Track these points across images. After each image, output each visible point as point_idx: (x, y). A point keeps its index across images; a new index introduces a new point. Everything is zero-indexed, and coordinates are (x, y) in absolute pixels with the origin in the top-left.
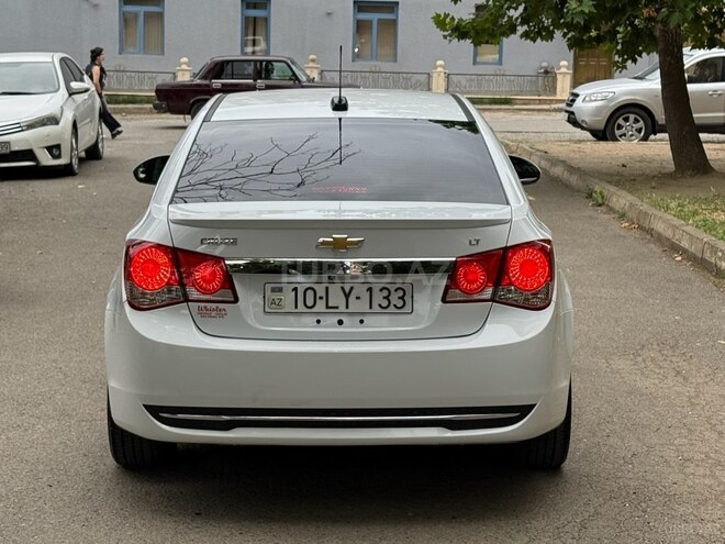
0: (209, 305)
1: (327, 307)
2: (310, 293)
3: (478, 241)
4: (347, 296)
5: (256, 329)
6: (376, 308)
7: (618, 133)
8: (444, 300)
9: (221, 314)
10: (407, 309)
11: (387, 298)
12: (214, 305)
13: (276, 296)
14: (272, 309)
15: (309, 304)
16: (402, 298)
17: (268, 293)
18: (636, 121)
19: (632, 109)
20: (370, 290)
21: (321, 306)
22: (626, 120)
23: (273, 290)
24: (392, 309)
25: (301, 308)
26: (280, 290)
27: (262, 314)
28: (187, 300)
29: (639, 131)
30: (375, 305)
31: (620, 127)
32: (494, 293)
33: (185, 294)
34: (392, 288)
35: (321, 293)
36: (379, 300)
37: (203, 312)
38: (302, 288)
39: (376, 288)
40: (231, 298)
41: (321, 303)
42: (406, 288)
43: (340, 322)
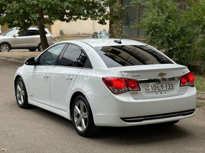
0: (134, 92)
1: (159, 90)
2: (155, 87)
3: (184, 72)
4: (162, 87)
5: (144, 96)
6: (168, 89)
7: (1, 50)
8: (180, 86)
9: (137, 93)
10: (173, 89)
11: (169, 86)
14: (147, 91)
15: (155, 89)
16: (172, 86)
17: (146, 88)
18: (6, 46)
19: (5, 43)
20: (166, 85)
21: (157, 90)
22: (3, 46)
23: (147, 87)
24: (171, 89)
25: (153, 91)
27: (145, 93)
28: (129, 91)
29: (7, 49)
30: (167, 89)
31: (2, 48)
32: (188, 84)
33: (128, 89)
34: (170, 84)
35: (157, 87)
36: (168, 87)
37: (133, 94)
38: (153, 86)
39: (167, 84)
40: (139, 89)
41: (157, 89)
42: (173, 84)
43: (161, 93)
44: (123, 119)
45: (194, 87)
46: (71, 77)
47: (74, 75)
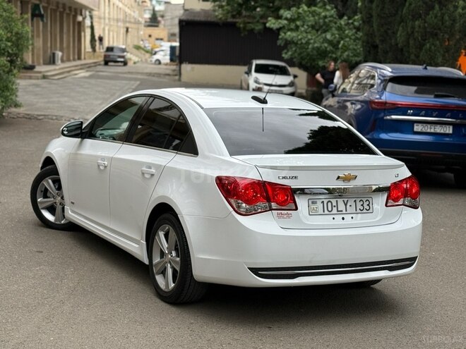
0: (283, 212)
1: (338, 211)
2: (329, 204)
3: (398, 175)
4: (346, 205)
5: (306, 224)
8: (386, 206)
9: (289, 216)
10: (371, 211)
11: (362, 205)
12: (286, 212)
13: (314, 206)
14: (313, 212)
15: (330, 210)
16: (368, 205)
17: (310, 204)
21: (335, 211)
23: (313, 203)
24: (365, 211)
25: (326, 212)
26: (316, 203)
27: (308, 216)
28: (271, 209)
30: (358, 209)
32: (404, 201)
33: (270, 206)
34: (364, 200)
35: (334, 204)
36: (359, 207)
37: (280, 216)
38: (326, 201)
39: (358, 200)
40: (294, 208)
41: (335, 209)
42: (370, 200)
43: (343, 219)
44: (256, 271)
45: (418, 208)
46: (153, 171)
47: (157, 167)
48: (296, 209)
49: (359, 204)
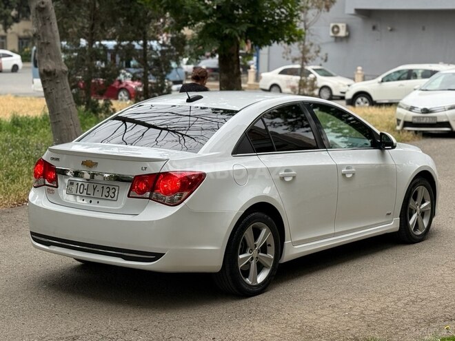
0: (50, 188)
1: (87, 194)
2: (82, 186)
3: (146, 168)
4: (94, 189)
6: (104, 197)
8: (129, 196)
9: (53, 192)
10: (115, 199)
11: (108, 192)
13: (71, 187)
14: (69, 192)
15: (81, 192)
16: (114, 193)
17: (69, 185)
21: (84, 194)
23: (71, 184)
24: (109, 198)
25: (78, 193)
26: (73, 183)
27: (65, 194)
28: (45, 185)
30: (103, 195)
32: (151, 195)
33: (44, 182)
34: (111, 187)
35: (86, 187)
36: (105, 193)
37: (48, 191)
38: (80, 183)
39: (105, 187)
40: (56, 185)
41: (85, 191)
42: (117, 188)
43: (91, 202)
48: (57, 187)
49: (106, 190)
